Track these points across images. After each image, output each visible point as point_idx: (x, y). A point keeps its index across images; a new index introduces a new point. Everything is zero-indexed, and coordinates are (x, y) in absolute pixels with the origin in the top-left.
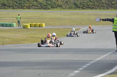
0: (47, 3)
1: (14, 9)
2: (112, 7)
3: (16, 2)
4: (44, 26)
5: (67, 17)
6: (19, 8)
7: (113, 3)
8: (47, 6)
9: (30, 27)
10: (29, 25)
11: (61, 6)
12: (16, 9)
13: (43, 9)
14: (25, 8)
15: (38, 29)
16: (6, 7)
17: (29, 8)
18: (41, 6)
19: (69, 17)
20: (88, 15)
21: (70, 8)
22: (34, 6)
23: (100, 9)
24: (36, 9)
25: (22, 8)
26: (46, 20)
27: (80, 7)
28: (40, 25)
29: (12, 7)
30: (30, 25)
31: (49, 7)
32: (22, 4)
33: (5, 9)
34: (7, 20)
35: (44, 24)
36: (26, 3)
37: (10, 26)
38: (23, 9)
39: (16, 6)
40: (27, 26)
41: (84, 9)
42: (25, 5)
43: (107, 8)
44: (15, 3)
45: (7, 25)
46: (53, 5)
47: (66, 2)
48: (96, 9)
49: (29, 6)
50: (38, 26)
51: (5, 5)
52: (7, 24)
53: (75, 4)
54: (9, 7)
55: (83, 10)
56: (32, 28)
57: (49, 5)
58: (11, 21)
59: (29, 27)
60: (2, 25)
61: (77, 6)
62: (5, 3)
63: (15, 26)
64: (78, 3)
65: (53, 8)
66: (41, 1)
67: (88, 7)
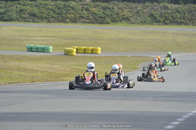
0: (104, 13)
1: (49, 22)
3: (54, 12)
4: (99, 52)
5: (138, 37)
6: (59, 21)
8: (104, 18)
9: (77, 53)
10: (75, 50)
12: (54, 22)
13: (97, 23)
14: (68, 20)
15: (90, 57)
16: (36, 19)
17: (74, 21)
18: (94, 18)
19: (142, 37)
20: (174, 34)
21: (143, 22)
22: (83, 18)
23: (194, 25)
24: (86, 22)
25: (64, 20)
26: (103, 42)
27: (159, 21)
28: (92, 50)
29: (46, 18)
30: (77, 50)
31: (108, 20)
32: (64, 15)
33: (34, 22)
34: (37, 40)
35: (100, 48)
36: (70, 14)
37: (44, 50)
38: (64, 22)
39: (52, 17)
40: (72, 51)
41: (166, 24)
42: (69, 16)
44: (52, 13)
45: (37, 50)
46: (115, 16)
47: (136, 13)
48: (186, 24)
49: (75, 18)
50: (90, 52)
51: (34, 15)
52: (37, 48)
53: (152, 15)
54: (42, 19)
55: (165, 26)
56: (79, 55)
57: (108, 16)
58: (45, 43)
59: (75, 54)
60: (30, 50)
61: (154, 20)
62: (36, 12)
63: (51, 51)
64: (157, 14)
65: (114, 21)
66: (94, 10)
67: (174, 22)
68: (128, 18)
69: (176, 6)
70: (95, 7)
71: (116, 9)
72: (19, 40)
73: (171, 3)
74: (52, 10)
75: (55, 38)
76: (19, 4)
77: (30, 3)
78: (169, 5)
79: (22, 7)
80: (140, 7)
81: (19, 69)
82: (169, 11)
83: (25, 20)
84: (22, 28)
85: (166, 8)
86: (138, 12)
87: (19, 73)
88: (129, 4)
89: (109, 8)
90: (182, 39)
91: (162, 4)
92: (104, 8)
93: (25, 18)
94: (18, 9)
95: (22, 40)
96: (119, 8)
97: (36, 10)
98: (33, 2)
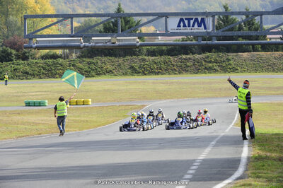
0: (89, 68)
1: (41, 78)
2: (187, 71)
4: (90, 103)
5: (122, 88)
6: (49, 77)
7: (188, 64)
8: (90, 72)
11: (110, 72)
12: (44, 78)
14: (57, 76)
15: (82, 108)
16: (29, 77)
19: (125, 88)
20: (154, 83)
21: (125, 74)
23: (170, 74)
27: (139, 73)
28: (84, 101)
29: (37, 75)
31: (94, 74)
32: (53, 71)
33: (27, 79)
34: (33, 95)
35: (90, 100)
36: (59, 70)
37: (40, 104)
38: (54, 78)
39: (43, 74)
41: (145, 74)
42: (58, 72)
43: (180, 73)
44: (42, 70)
45: (34, 104)
46: (99, 70)
48: (163, 74)
50: (82, 103)
51: (27, 73)
53: (132, 67)
54: (33, 75)
55: (145, 76)
56: (72, 106)
57: (93, 70)
58: (39, 97)
60: (28, 104)
61: (134, 71)
62: (28, 70)
63: (47, 104)
64: (136, 66)
65: (99, 74)
66: (80, 65)
67: (152, 72)
68: (111, 71)
69: (153, 58)
70: (81, 63)
71: (100, 64)
72: (16, 96)
73: (148, 55)
74: (42, 67)
75: (48, 93)
76: (13, 64)
77: (23, 62)
78: (146, 58)
79: (16, 67)
80: (121, 60)
81: (23, 123)
82: (147, 63)
83: (19, 78)
84: (18, 85)
85: (144, 60)
86: (119, 65)
87: (24, 126)
88: (111, 58)
89: (93, 63)
90: (161, 87)
91: (140, 57)
92: (89, 63)
93: (19, 76)
94: (13, 69)
95: (19, 97)
96: (102, 63)
97: (28, 69)
98: (25, 62)
